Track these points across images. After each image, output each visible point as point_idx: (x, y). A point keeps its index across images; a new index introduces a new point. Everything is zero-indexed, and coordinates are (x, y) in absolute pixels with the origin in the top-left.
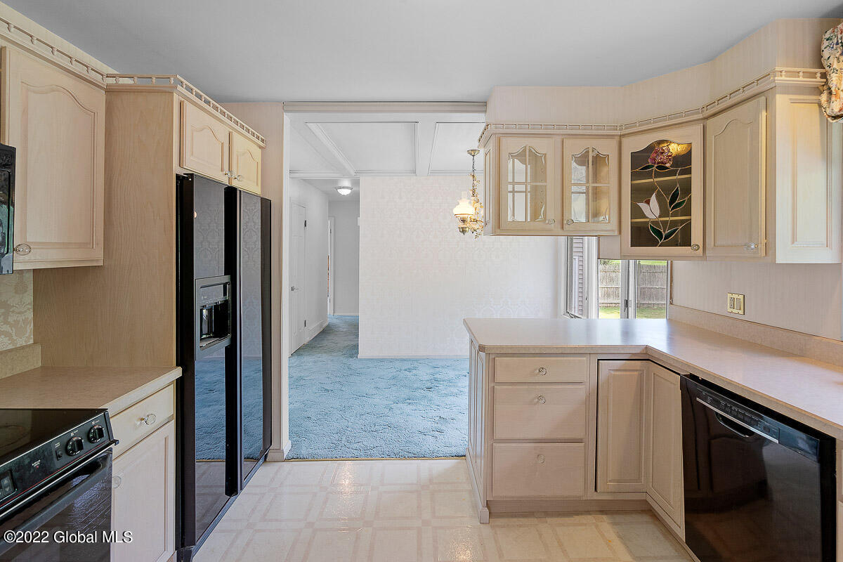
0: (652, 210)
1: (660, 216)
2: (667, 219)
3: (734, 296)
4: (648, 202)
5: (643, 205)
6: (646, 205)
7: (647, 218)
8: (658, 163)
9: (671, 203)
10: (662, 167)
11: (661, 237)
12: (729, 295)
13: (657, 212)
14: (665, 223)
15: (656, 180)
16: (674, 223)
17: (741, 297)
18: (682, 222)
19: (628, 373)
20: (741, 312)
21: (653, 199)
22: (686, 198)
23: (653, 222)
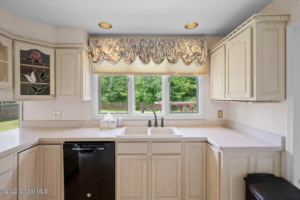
0: (32, 79)
1: (36, 82)
2: (40, 83)
3: (57, 113)
4: (30, 75)
5: (27, 76)
6: (29, 76)
7: (29, 82)
8: (35, 59)
9: (41, 77)
10: (36, 61)
11: (37, 91)
12: (55, 113)
13: (35, 80)
14: (38, 85)
15: (34, 66)
16: (42, 86)
17: (60, 113)
18: (46, 85)
19: (32, 153)
20: (60, 118)
21: (33, 74)
22: (48, 76)
23: (32, 84)
